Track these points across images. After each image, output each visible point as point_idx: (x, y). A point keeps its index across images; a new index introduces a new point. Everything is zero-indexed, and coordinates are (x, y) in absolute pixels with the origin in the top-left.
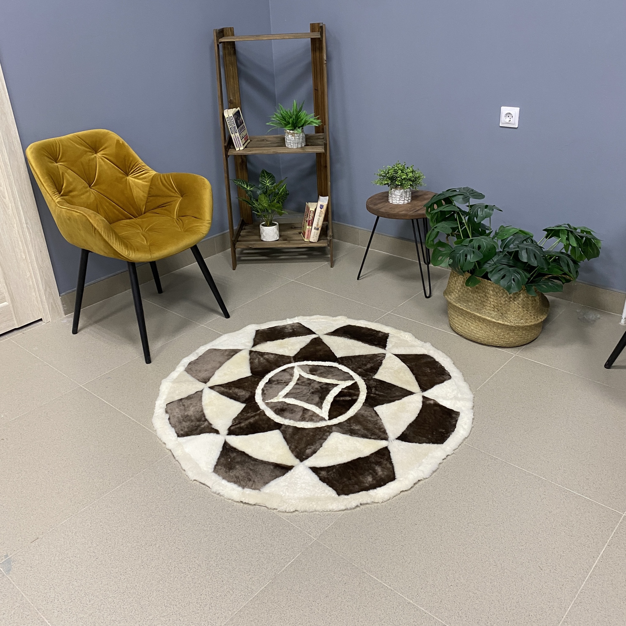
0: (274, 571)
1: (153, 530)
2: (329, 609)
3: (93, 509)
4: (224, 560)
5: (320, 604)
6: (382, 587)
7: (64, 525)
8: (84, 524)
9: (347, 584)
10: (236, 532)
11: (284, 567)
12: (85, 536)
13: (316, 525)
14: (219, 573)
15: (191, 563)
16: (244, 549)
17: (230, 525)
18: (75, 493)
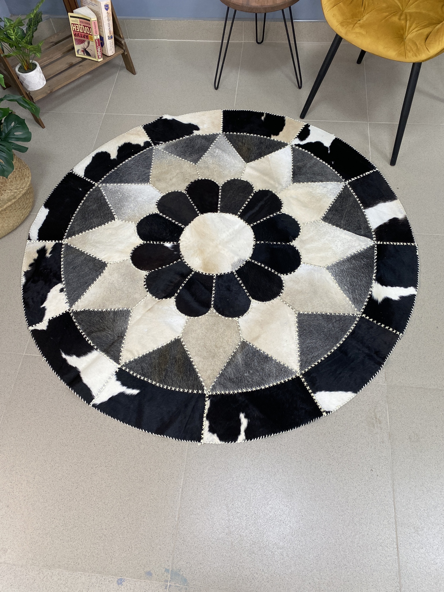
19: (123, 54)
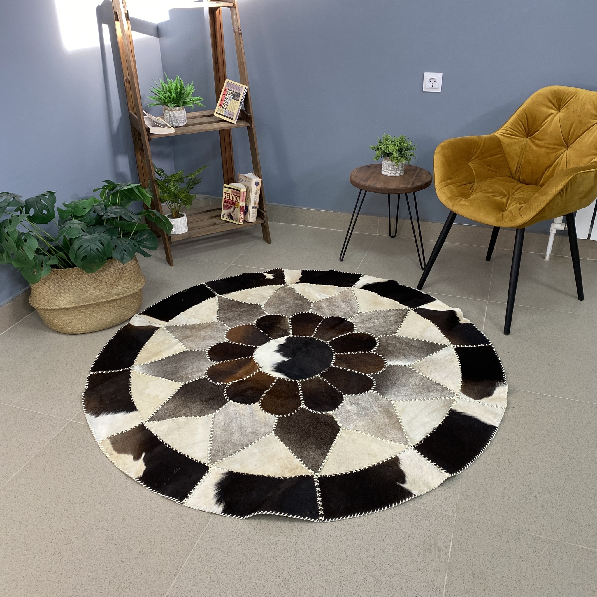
0: (442, 560)
1: (286, 558)
2: (521, 579)
3: (198, 557)
4: (385, 566)
5: (510, 578)
6: (549, 542)
7: (176, 586)
8: (200, 577)
9: (517, 549)
10: (375, 533)
11: (449, 552)
12: (212, 590)
13: (445, 501)
14: (391, 580)
15: (355, 581)
16: (396, 547)
17: (363, 527)
18: (161, 546)
19: (263, 224)
